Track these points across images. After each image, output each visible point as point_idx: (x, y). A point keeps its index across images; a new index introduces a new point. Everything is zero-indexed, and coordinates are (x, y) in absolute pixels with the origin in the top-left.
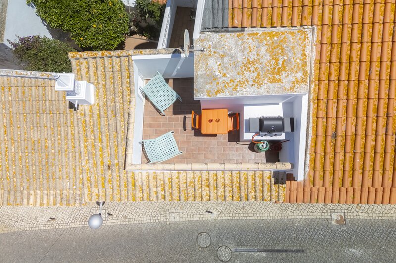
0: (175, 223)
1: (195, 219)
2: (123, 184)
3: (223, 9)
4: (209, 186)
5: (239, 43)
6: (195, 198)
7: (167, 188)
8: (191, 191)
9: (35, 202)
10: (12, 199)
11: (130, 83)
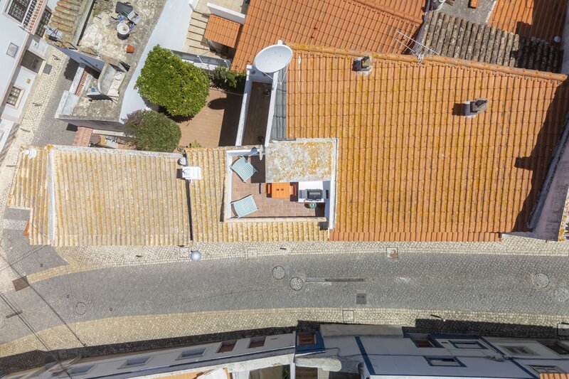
0: (253, 259)
1: (270, 255)
2: (219, 230)
3: (283, 128)
4: (277, 231)
5: (293, 149)
6: (268, 239)
7: (249, 233)
8: (265, 235)
9: (155, 243)
10: (138, 240)
11: (224, 167)
